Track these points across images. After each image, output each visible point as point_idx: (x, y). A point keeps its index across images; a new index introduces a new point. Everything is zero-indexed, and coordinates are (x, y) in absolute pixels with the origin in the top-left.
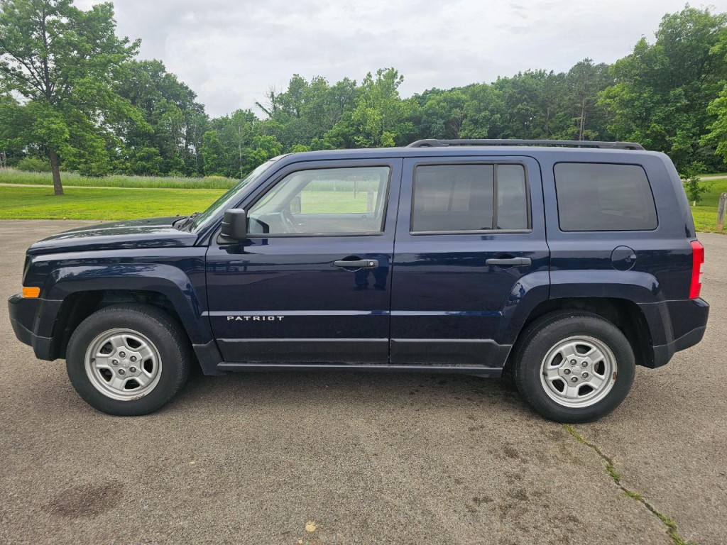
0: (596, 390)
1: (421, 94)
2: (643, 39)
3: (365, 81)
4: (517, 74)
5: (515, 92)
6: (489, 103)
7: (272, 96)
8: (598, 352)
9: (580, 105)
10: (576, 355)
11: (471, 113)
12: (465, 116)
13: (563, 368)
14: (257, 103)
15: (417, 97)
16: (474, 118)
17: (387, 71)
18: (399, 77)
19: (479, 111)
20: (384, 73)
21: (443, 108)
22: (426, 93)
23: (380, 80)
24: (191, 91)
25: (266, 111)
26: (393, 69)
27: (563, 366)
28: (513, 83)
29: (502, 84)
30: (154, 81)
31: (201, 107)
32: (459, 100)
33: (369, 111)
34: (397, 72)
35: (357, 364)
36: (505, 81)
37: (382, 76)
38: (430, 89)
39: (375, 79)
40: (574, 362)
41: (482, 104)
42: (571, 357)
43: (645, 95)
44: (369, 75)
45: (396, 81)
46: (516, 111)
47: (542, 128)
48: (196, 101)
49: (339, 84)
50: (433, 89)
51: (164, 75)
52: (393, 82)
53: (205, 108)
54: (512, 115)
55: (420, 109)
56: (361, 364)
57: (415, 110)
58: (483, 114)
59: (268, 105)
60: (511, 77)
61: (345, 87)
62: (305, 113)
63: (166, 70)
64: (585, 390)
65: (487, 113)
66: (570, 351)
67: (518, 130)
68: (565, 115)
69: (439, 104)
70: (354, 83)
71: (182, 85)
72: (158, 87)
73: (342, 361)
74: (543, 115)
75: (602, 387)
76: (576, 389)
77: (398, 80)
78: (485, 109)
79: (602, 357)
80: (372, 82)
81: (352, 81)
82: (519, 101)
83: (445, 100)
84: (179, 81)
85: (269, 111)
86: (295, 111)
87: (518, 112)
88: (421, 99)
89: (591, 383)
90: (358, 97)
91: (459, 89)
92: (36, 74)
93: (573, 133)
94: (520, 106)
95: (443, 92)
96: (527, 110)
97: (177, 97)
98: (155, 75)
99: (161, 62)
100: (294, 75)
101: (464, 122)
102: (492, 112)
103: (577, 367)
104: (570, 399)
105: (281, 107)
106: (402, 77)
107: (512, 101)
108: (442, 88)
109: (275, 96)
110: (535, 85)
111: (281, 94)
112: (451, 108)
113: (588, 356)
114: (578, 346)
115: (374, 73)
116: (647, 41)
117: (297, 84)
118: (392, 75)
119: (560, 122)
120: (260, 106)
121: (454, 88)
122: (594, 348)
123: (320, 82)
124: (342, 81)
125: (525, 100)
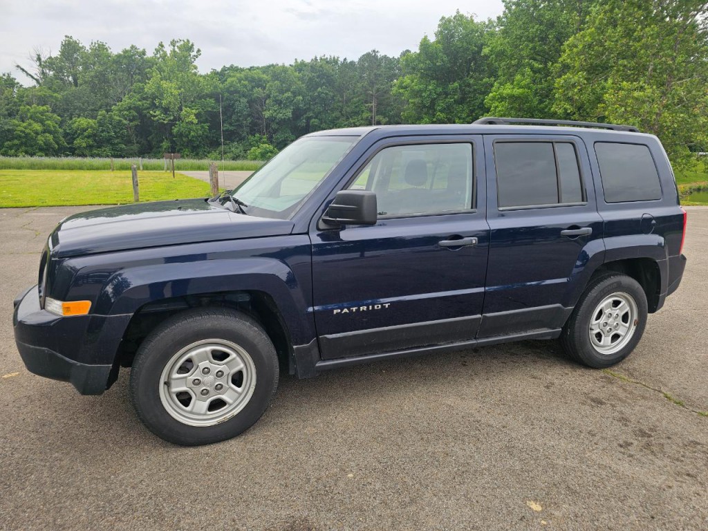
1: (219, 70)
2: (426, 37)
3: (157, 51)
4: (313, 58)
5: (314, 76)
6: (290, 85)
7: (39, 59)
9: (371, 93)
11: (274, 93)
12: (268, 96)
14: (18, 66)
15: (215, 73)
16: (277, 98)
17: (182, 43)
18: (196, 50)
19: (282, 92)
20: (178, 44)
21: (245, 86)
22: (224, 69)
23: (174, 51)
25: (32, 77)
26: (188, 41)
28: (311, 66)
29: (300, 67)
32: (260, 80)
33: (165, 84)
34: (193, 45)
36: (303, 63)
37: (176, 48)
38: (228, 66)
39: (168, 49)
41: (284, 85)
43: (430, 87)
44: (161, 45)
45: (192, 54)
46: (316, 94)
47: (340, 112)
49: (125, 51)
50: (232, 66)
52: (190, 55)
54: (314, 99)
55: (221, 86)
57: (216, 87)
58: (286, 95)
59: (35, 70)
60: (308, 60)
61: (133, 55)
62: (86, 82)
65: (289, 94)
67: (320, 113)
68: (359, 100)
69: (240, 82)
70: (144, 53)
74: (341, 99)
77: (195, 53)
78: (288, 90)
80: (165, 53)
81: (141, 50)
82: (318, 85)
83: (246, 79)
85: (36, 77)
86: (71, 79)
87: (319, 95)
88: (222, 75)
90: (150, 67)
91: (258, 68)
93: (367, 117)
94: (319, 89)
95: (242, 70)
96: (326, 94)
100: (66, 36)
101: (267, 102)
102: (295, 94)
105: (51, 73)
106: (199, 51)
107: (312, 85)
108: (241, 66)
109: (43, 59)
110: (331, 71)
111: (50, 58)
112: (253, 87)
115: (166, 44)
116: (428, 38)
117: (70, 48)
118: (188, 47)
119: (356, 107)
120: (23, 70)
121: (253, 67)
123: (100, 49)
124: (128, 48)
125: (324, 84)
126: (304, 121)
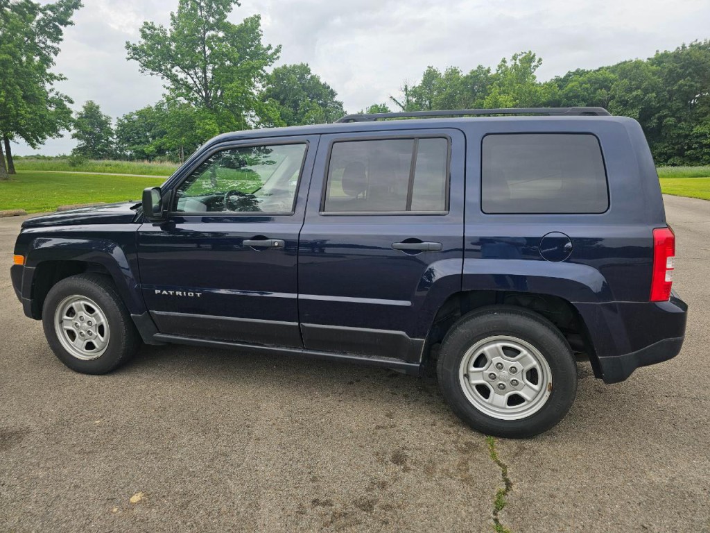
0: (529, 402)
1: (562, 76)
3: (500, 67)
4: (680, 46)
5: (676, 67)
6: (642, 82)
7: (406, 89)
8: (530, 358)
10: (502, 357)
11: (620, 93)
12: (613, 98)
13: (488, 372)
14: (391, 97)
15: (558, 80)
16: (623, 98)
17: (524, 55)
18: (537, 60)
19: (630, 90)
20: (520, 57)
21: (586, 89)
22: (569, 75)
23: (515, 64)
24: (332, 90)
25: (400, 105)
26: (530, 52)
27: (487, 370)
28: (675, 56)
29: (660, 59)
30: (301, 83)
31: (340, 105)
32: (606, 80)
33: (502, 98)
34: (534, 56)
35: (274, 346)
36: (666, 55)
37: (518, 61)
38: (573, 70)
39: (509, 64)
40: (500, 366)
41: (633, 83)
42: (497, 359)
44: (504, 61)
45: (533, 64)
46: (676, 87)
48: (336, 99)
49: (473, 72)
50: (577, 71)
51: (310, 76)
52: (530, 66)
53: (343, 105)
54: (671, 93)
55: (560, 92)
56: (278, 347)
57: (554, 94)
58: (634, 93)
59: (402, 98)
60: (672, 50)
61: (478, 75)
62: (437, 104)
63: (311, 72)
64: (515, 400)
65: (639, 92)
66: (495, 353)
69: (581, 86)
70: (488, 71)
71: (324, 85)
72: (304, 88)
73: (259, 342)
75: (535, 398)
76: (505, 398)
77: (535, 63)
78: (638, 88)
79: (535, 363)
80: (507, 68)
81: (487, 68)
82: (680, 76)
83: (589, 81)
84: (322, 81)
85: (402, 105)
86: (427, 103)
87: (679, 90)
88: (561, 83)
89: (522, 393)
90: (492, 85)
91: (608, 68)
92: (198, 82)
94: (682, 81)
95: (588, 72)
96: (691, 86)
97: (319, 96)
98: (302, 77)
99: (307, 65)
100: (429, 67)
101: (610, 104)
102: (646, 91)
103: (505, 373)
104: (496, 408)
105: (414, 100)
106: (540, 60)
107: (673, 77)
109: (409, 89)
110: (703, 58)
111: (414, 87)
112: (596, 90)
113: (518, 360)
114: (504, 348)
115: (508, 60)
117: (430, 76)
118: (529, 59)
120: (394, 100)
121: (603, 68)
122: (524, 352)
123: (454, 72)
124: (475, 68)
125: (690, 74)
126: (655, 121)
